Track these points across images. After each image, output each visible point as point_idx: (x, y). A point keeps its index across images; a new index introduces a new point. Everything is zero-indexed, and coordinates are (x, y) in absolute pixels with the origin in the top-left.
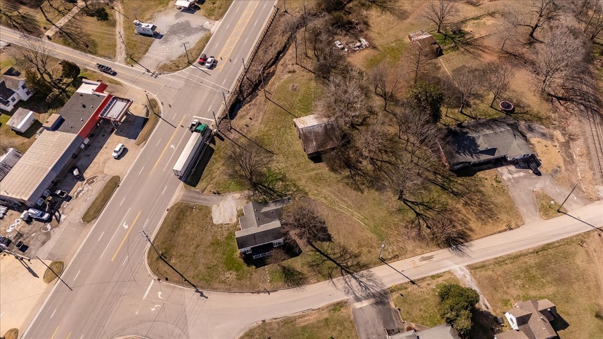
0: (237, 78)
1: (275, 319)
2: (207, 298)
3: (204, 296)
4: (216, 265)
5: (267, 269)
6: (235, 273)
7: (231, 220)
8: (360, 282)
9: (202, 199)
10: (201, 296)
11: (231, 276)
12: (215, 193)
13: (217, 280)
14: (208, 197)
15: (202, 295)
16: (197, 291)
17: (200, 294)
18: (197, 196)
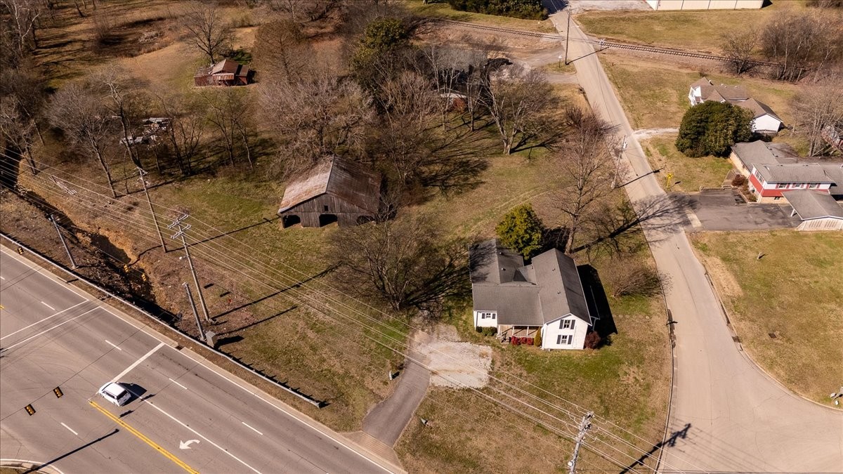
0: (62, 284)
1: (728, 322)
2: (689, 426)
3: (686, 430)
4: (600, 397)
5: (621, 316)
6: (625, 367)
7: (482, 355)
8: (654, 215)
9: (405, 400)
10: (684, 437)
11: (631, 375)
12: (397, 374)
13: (642, 399)
14: (402, 390)
15: (683, 434)
16: (672, 442)
17: (679, 439)
18: (391, 410)
